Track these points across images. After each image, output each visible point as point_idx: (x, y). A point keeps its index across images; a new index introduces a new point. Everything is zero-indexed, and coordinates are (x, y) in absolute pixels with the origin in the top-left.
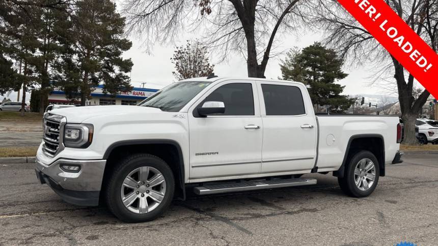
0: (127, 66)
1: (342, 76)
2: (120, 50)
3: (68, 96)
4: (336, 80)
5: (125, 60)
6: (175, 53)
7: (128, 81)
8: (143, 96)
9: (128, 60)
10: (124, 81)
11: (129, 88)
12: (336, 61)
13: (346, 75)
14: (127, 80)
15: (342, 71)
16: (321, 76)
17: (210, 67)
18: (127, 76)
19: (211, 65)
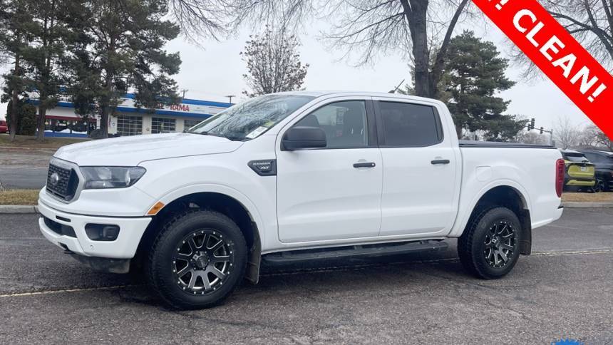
0: (171, 64)
1: (506, 85)
2: (161, 38)
3: (78, 110)
4: (496, 90)
5: (170, 55)
6: (247, 45)
7: (173, 88)
8: (187, 112)
9: (175, 55)
10: (168, 88)
11: (175, 100)
12: (498, 61)
13: (512, 84)
14: (172, 86)
15: (506, 78)
16: (475, 85)
17: (301, 68)
18: (172, 80)
19: (303, 64)
